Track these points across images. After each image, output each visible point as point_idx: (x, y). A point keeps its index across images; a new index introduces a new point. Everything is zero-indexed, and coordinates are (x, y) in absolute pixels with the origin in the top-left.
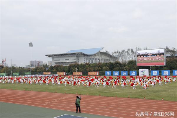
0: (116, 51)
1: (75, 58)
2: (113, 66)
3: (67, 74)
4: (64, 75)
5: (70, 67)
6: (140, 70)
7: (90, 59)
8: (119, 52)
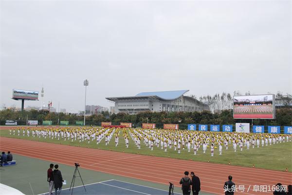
0: (206, 96)
1: (147, 103)
2: (200, 117)
3: (133, 125)
4: (130, 126)
5: (139, 116)
6: (237, 125)
7: (168, 106)
8: (210, 98)
